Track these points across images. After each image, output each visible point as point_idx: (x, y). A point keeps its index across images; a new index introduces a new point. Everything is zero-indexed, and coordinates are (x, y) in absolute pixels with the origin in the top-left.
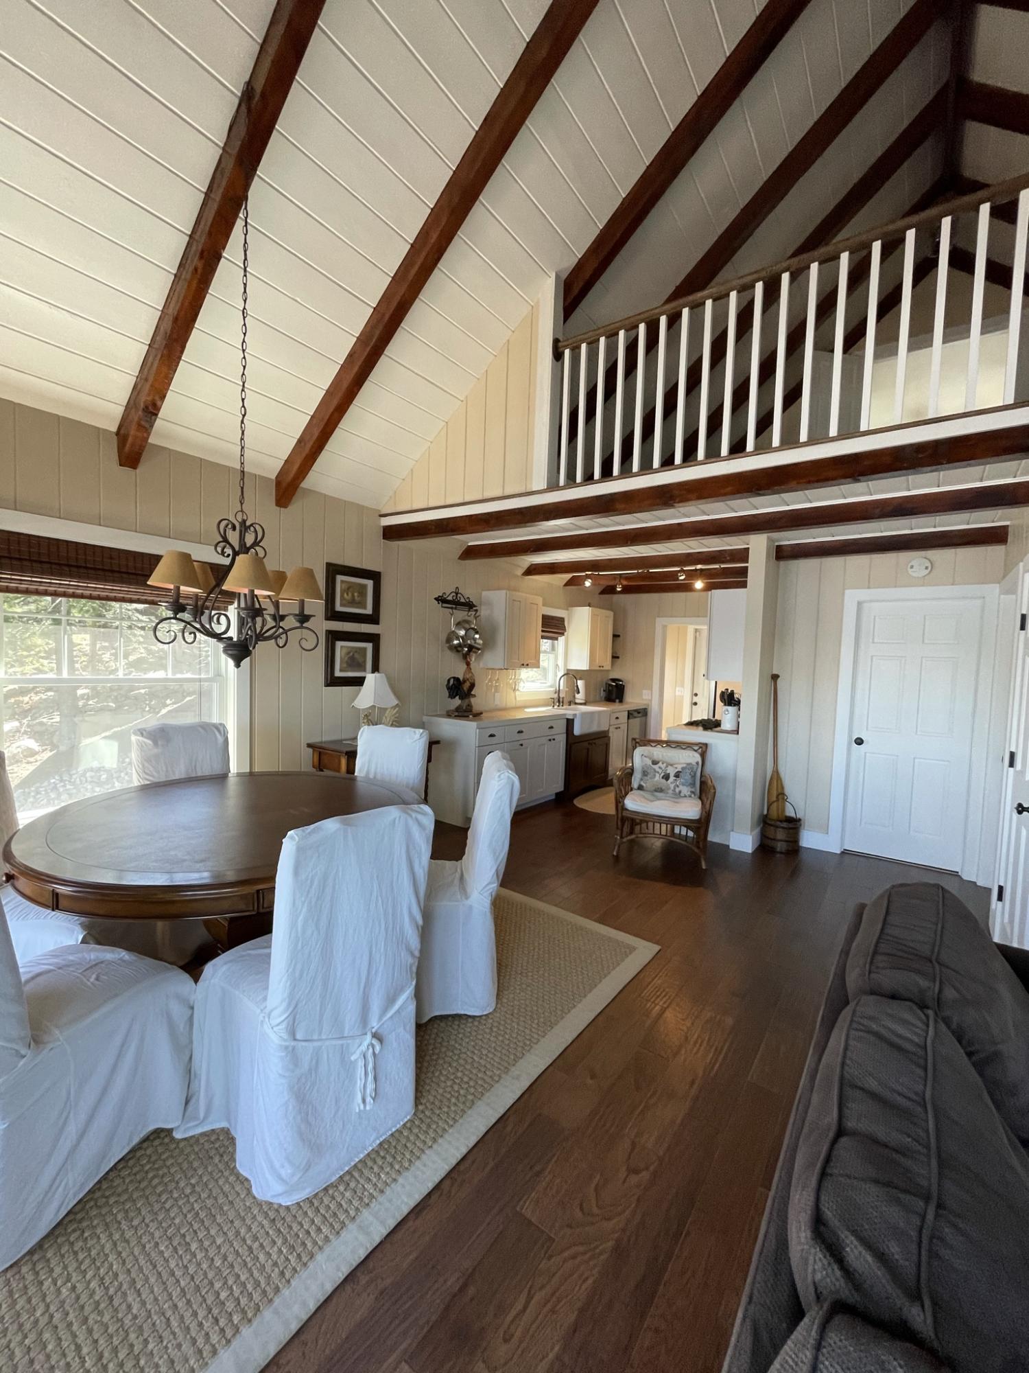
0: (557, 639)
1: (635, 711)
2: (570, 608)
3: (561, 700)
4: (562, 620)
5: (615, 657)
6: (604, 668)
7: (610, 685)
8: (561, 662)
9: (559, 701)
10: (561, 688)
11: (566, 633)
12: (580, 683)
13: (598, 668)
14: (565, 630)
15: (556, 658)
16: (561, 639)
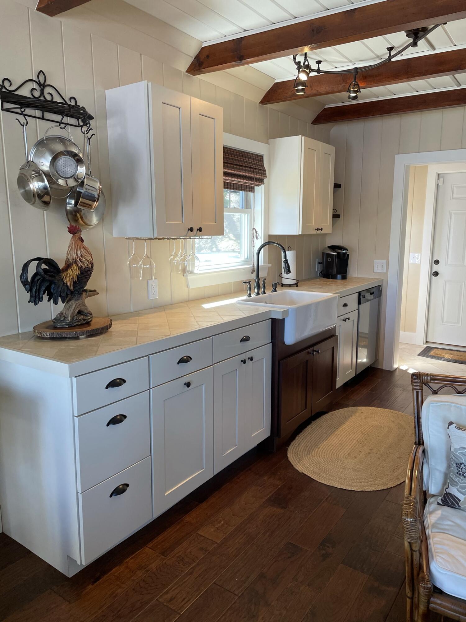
0: (252, 189)
1: (368, 290)
2: (270, 141)
3: (261, 283)
4: (260, 158)
5: (336, 216)
6: (322, 232)
7: (329, 255)
8: (259, 227)
9: (258, 287)
10: (261, 264)
11: (265, 181)
12: (290, 255)
13: (315, 232)
14: (265, 175)
15: (252, 220)
16: (260, 190)
